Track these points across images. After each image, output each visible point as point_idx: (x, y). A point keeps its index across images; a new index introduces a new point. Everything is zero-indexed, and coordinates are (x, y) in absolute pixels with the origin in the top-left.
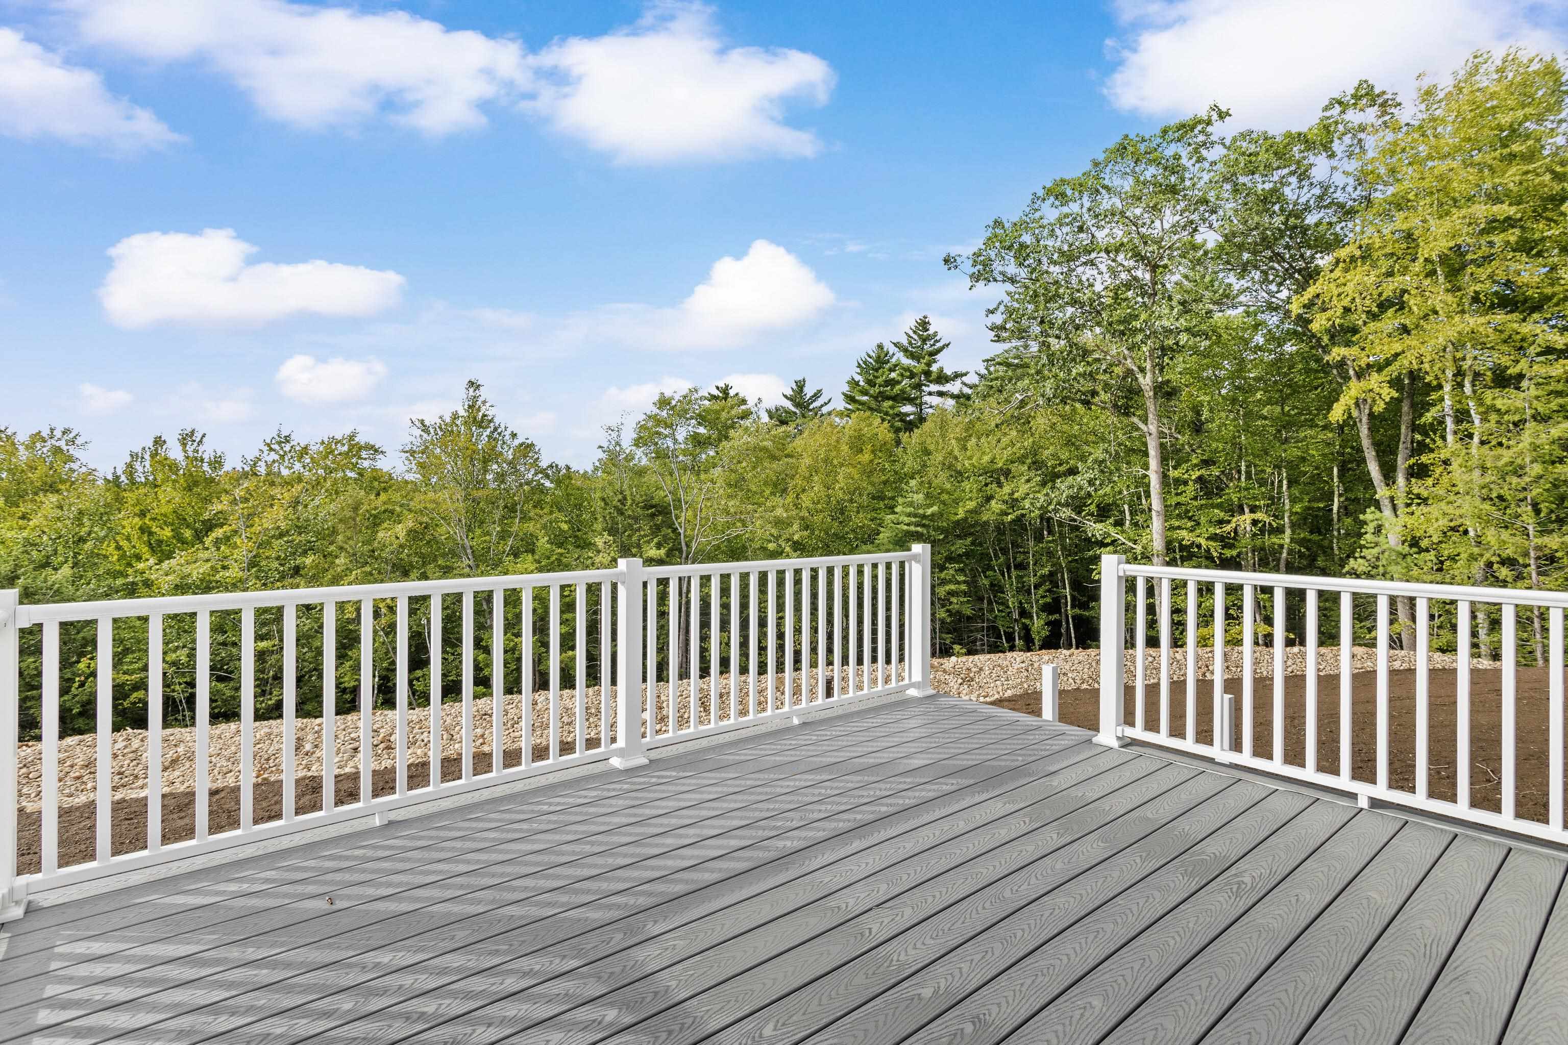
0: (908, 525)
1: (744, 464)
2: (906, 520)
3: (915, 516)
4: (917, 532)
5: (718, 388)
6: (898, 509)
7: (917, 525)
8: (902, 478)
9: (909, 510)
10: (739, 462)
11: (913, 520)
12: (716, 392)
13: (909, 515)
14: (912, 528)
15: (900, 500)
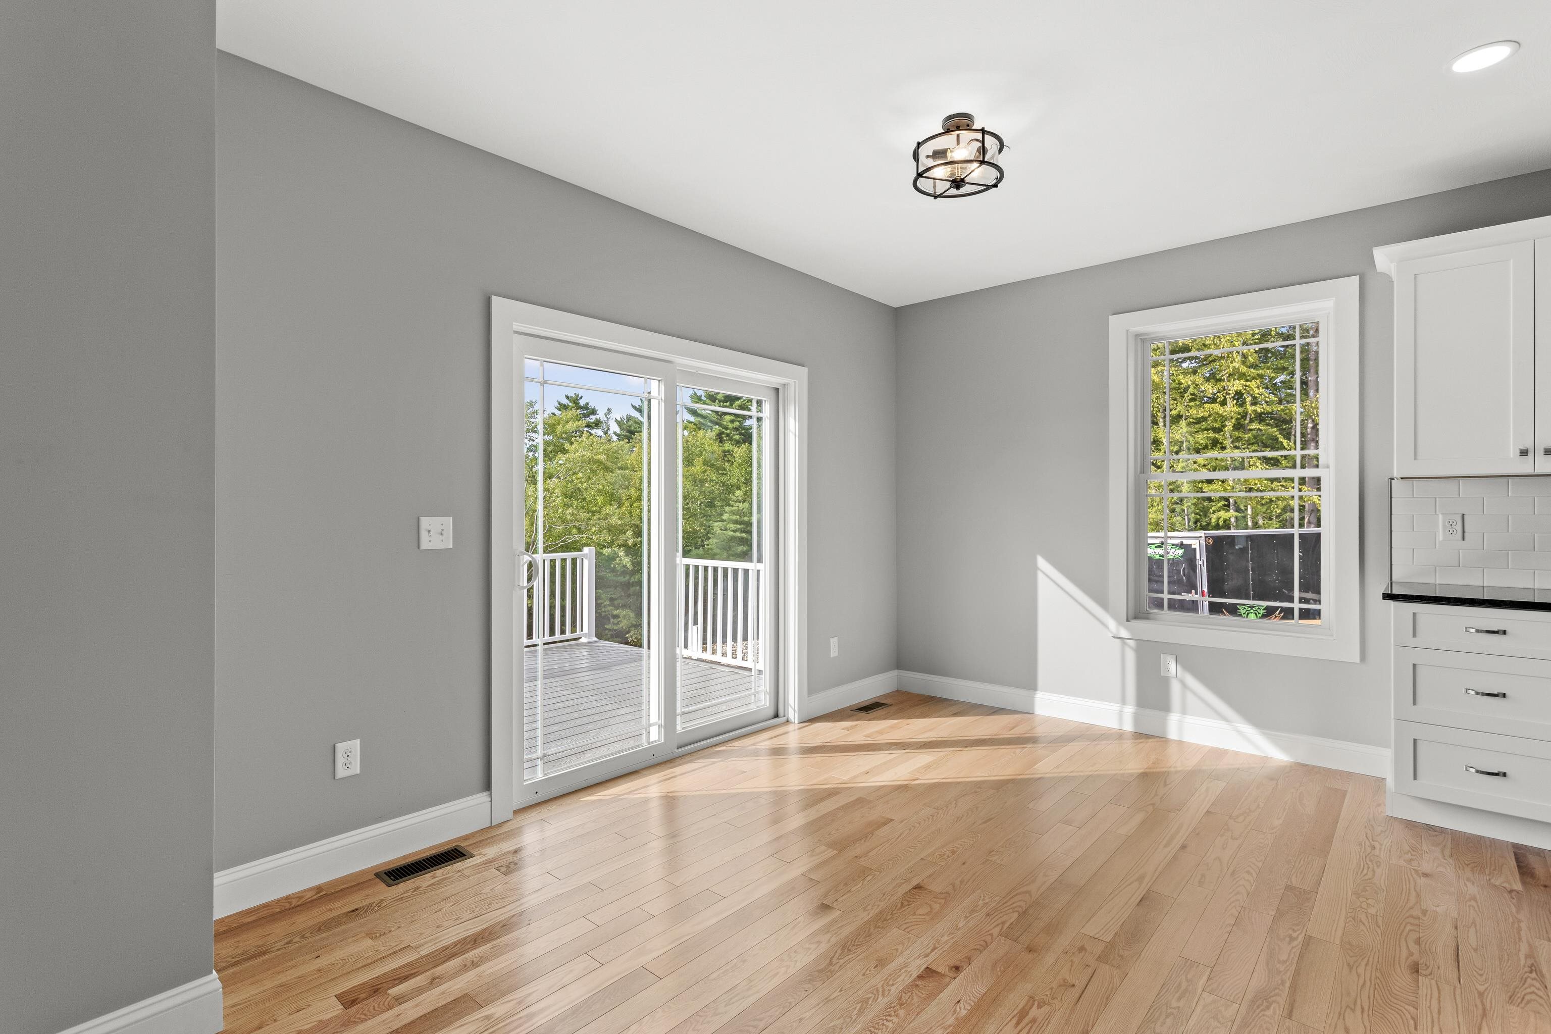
0: (734, 531)
1: (580, 475)
2: (732, 526)
3: (741, 523)
4: (743, 538)
5: (567, 397)
6: (725, 517)
7: (742, 532)
8: (729, 489)
9: (734, 517)
10: (574, 473)
11: (738, 526)
12: (565, 401)
13: (736, 522)
14: (738, 534)
15: (727, 509)
